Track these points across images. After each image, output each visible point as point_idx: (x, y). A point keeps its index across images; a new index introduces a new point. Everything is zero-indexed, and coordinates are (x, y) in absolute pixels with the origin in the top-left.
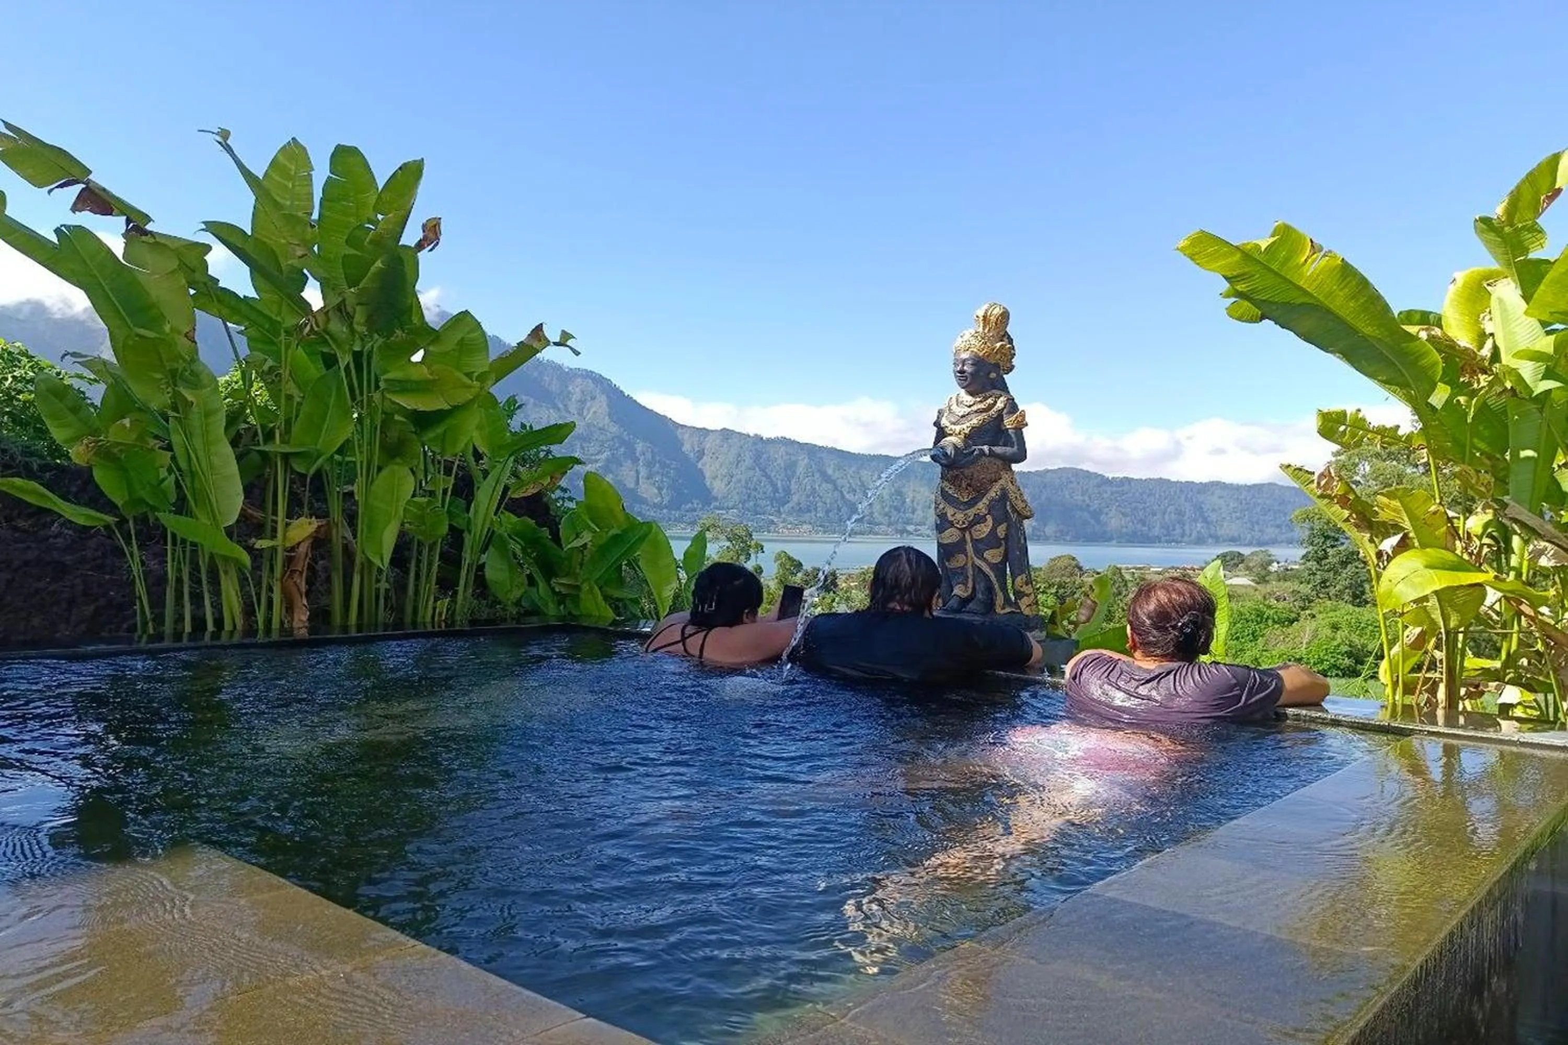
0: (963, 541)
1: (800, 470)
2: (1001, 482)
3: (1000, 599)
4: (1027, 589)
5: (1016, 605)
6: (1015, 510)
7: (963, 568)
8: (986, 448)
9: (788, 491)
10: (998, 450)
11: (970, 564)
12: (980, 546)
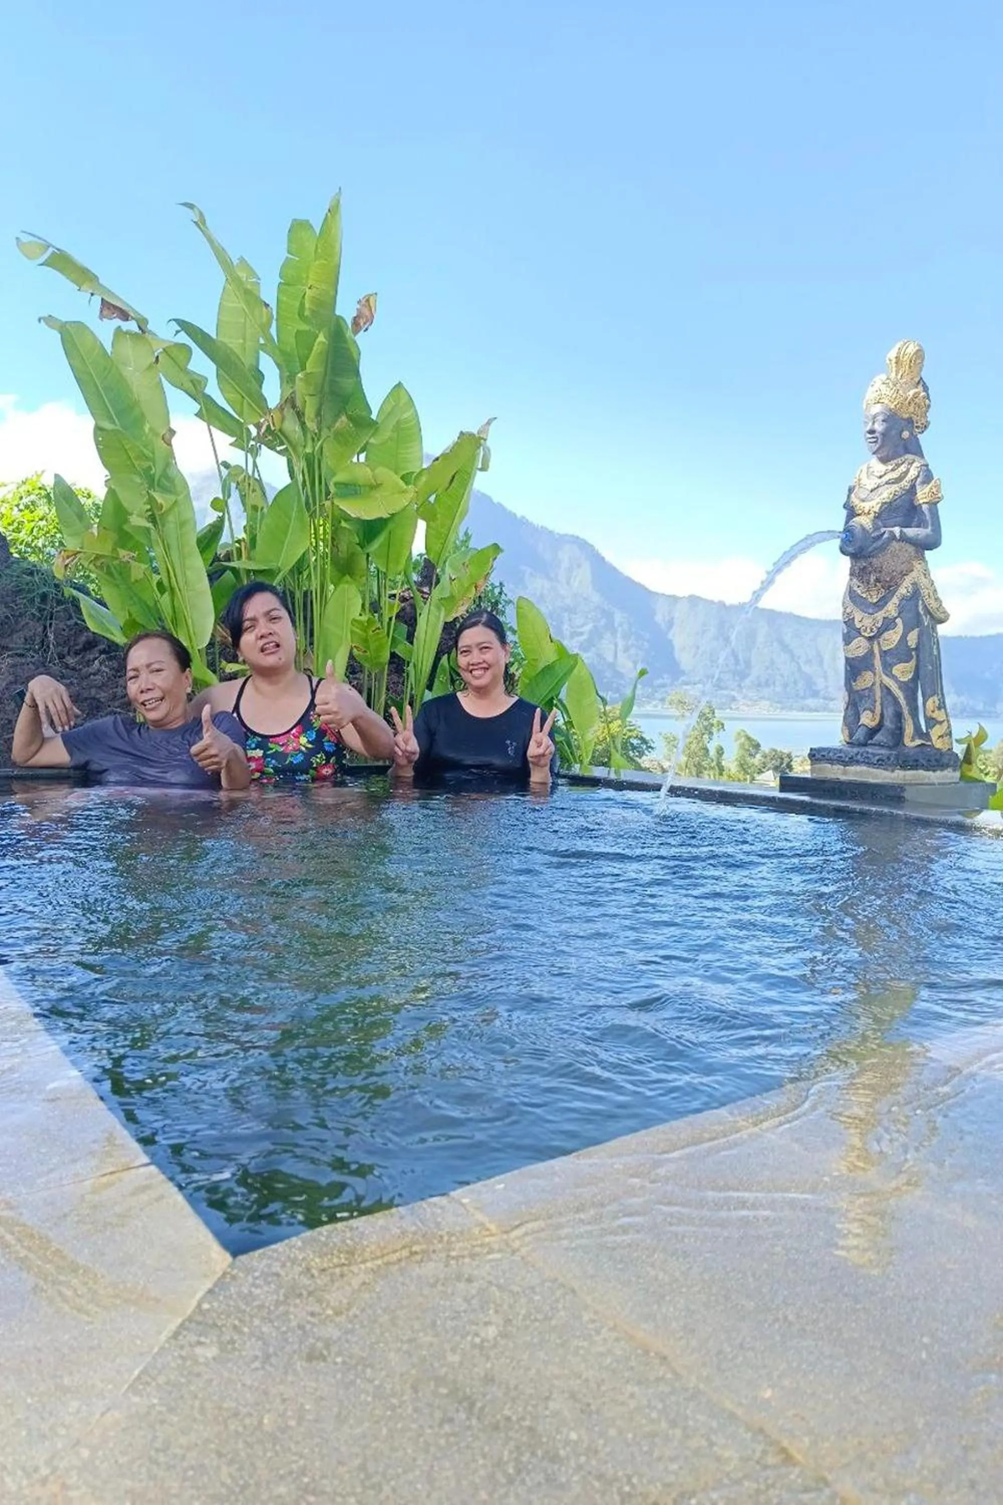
0: (871, 653)
1: (760, 639)
2: (914, 574)
3: (909, 729)
4: (939, 715)
5: (927, 736)
6: (928, 612)
7: (871, 689)
8: (897, 530)
9: (748, 664)
10: (911, 532)
11: (878, 684)
12: (890, 658)
